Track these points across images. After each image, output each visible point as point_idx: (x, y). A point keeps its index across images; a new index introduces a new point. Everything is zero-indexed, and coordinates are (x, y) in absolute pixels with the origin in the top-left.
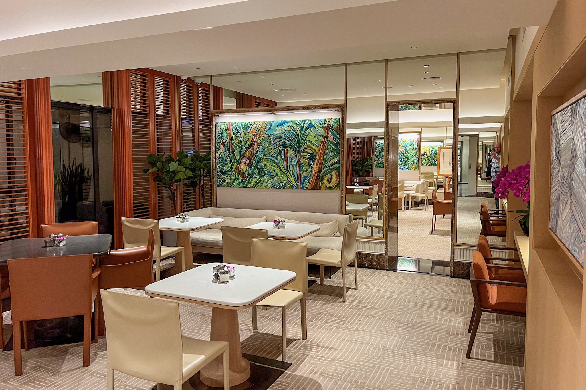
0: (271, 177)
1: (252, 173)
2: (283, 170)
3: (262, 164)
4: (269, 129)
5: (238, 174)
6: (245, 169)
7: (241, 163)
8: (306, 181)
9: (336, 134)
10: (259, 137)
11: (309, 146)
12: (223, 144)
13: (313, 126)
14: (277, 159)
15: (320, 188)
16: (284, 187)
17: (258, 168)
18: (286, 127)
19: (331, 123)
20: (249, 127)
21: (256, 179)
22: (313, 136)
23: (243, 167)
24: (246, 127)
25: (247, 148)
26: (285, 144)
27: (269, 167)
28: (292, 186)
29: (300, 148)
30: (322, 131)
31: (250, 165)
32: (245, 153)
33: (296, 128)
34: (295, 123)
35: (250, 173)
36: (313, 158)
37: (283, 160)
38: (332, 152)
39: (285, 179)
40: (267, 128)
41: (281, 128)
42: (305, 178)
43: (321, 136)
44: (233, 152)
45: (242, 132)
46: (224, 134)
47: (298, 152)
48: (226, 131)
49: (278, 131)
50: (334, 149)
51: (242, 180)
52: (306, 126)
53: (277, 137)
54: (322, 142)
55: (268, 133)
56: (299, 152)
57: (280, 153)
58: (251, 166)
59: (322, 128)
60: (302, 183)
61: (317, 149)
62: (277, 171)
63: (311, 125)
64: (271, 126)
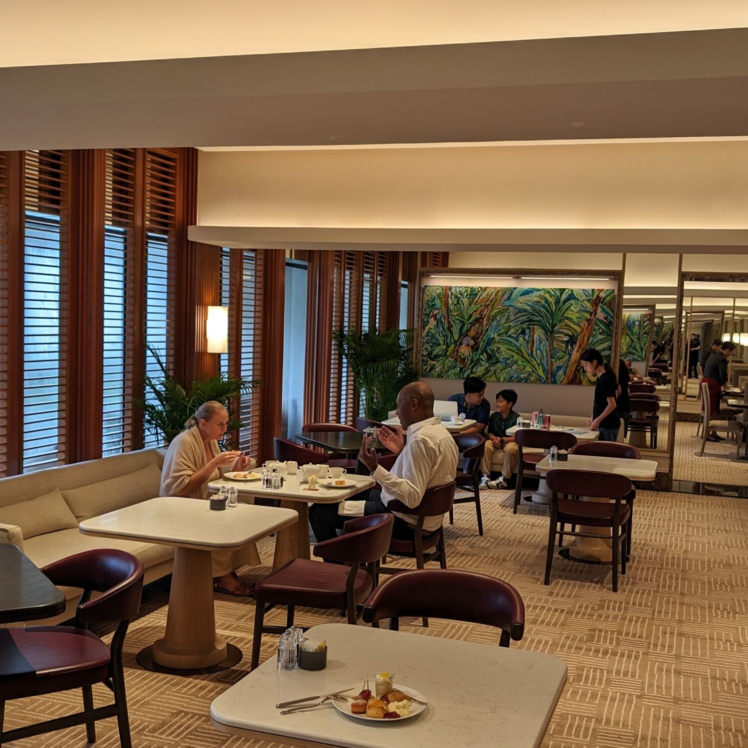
0: (507, 366)
1: (478, 359)
2: (527, 357)
3: (494, 347)
4: (509, 298)
5: (456, 360)
6: (467, 353)
7: (461, 344)
8: (561, 372)
9: (609, 310)
10: (493, 309)
11: (566, 325)
12: (435, 316)
13: (575, 298)
14: (517, 340)
15: (580, 383)
16: (526, 380)
17: (487, 352)
18: (534, 297)
19: (602, 295)
20: (476, 294)
21: (483, 368)
22: (573, 312)
23: (465, 351)
24: (473, 294)
25: (473, 324)
26: (531, 321)
27: (504, 352)
28: (539, 380)
29: (553, 326)
30: (588, 305)
31: (475, 348)
32: (468, 330)
33: (549, 299)
34: (549, 292)
35: (475, 358)
36: (572, 341)
37: (528, 342)
38: (601, 334)
39: (528, 369)
40: (506, 297)
41: (527, 297)
42: (559, 368)
43: (587, 312)
44: (449, 329)
45: (465, 301)
46: (437, 302)
47: (550, 332)
48: (440, 298)
49: (521, 303)
50: (603, 331)
51: (461, 369)
52: (564, 296)
53: (520, 311)
54: (587, 320)
55: (507, 303)
56: (552, 332)
57: (523, 332)
58: (477, 350)
59: (588, 301)
60: (553, 375)
61: (578, 329)
62: (516, 357)
63: (572, 296)
64: (511, 295)
